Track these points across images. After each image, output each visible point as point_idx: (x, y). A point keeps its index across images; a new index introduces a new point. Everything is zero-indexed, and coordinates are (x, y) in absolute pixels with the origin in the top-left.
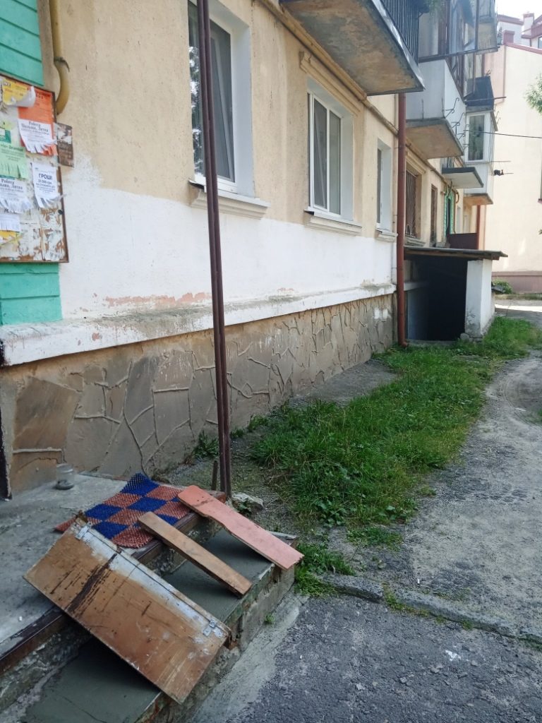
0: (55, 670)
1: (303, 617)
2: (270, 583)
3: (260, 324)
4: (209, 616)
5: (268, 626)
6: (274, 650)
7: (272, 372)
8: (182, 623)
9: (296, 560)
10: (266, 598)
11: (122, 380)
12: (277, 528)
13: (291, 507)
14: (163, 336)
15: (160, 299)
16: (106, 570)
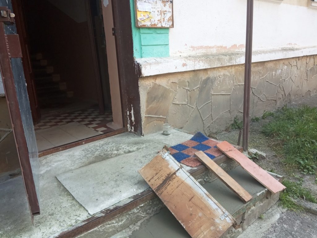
0: (148, 217)
1: (282, 220)
2: (263, 198)
3: (274, 62)
4: (224, 210)
5: (260, 220)
6: (262, 233)
7: (279, 89)
8: (209, 210)
9: (281, 189)
10: (261, 205)
11: (196, 87)
12: (272, 170)
13: (281, 160)
14: (219, 66)
15: (218, 47)
16: (174, 175)
